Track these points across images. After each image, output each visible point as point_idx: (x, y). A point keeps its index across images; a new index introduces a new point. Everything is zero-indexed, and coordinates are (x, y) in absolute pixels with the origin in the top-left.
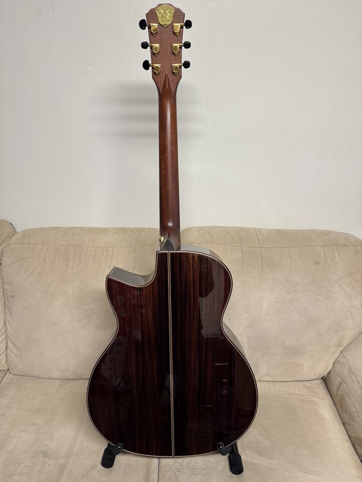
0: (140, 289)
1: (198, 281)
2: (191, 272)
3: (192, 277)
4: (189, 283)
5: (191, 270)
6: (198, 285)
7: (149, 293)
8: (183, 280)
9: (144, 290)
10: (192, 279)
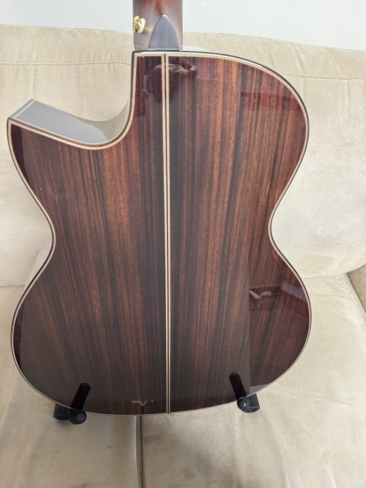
0: (97, 155)
1: (233, 135)
2: (220, 112)
3: (219, 125)
4: (211, 140)
5: (220, 107)
6: (232, 145)
7: (119, 165)
8: (198, 133)
9: (106, 157)
10: (219, 131)
